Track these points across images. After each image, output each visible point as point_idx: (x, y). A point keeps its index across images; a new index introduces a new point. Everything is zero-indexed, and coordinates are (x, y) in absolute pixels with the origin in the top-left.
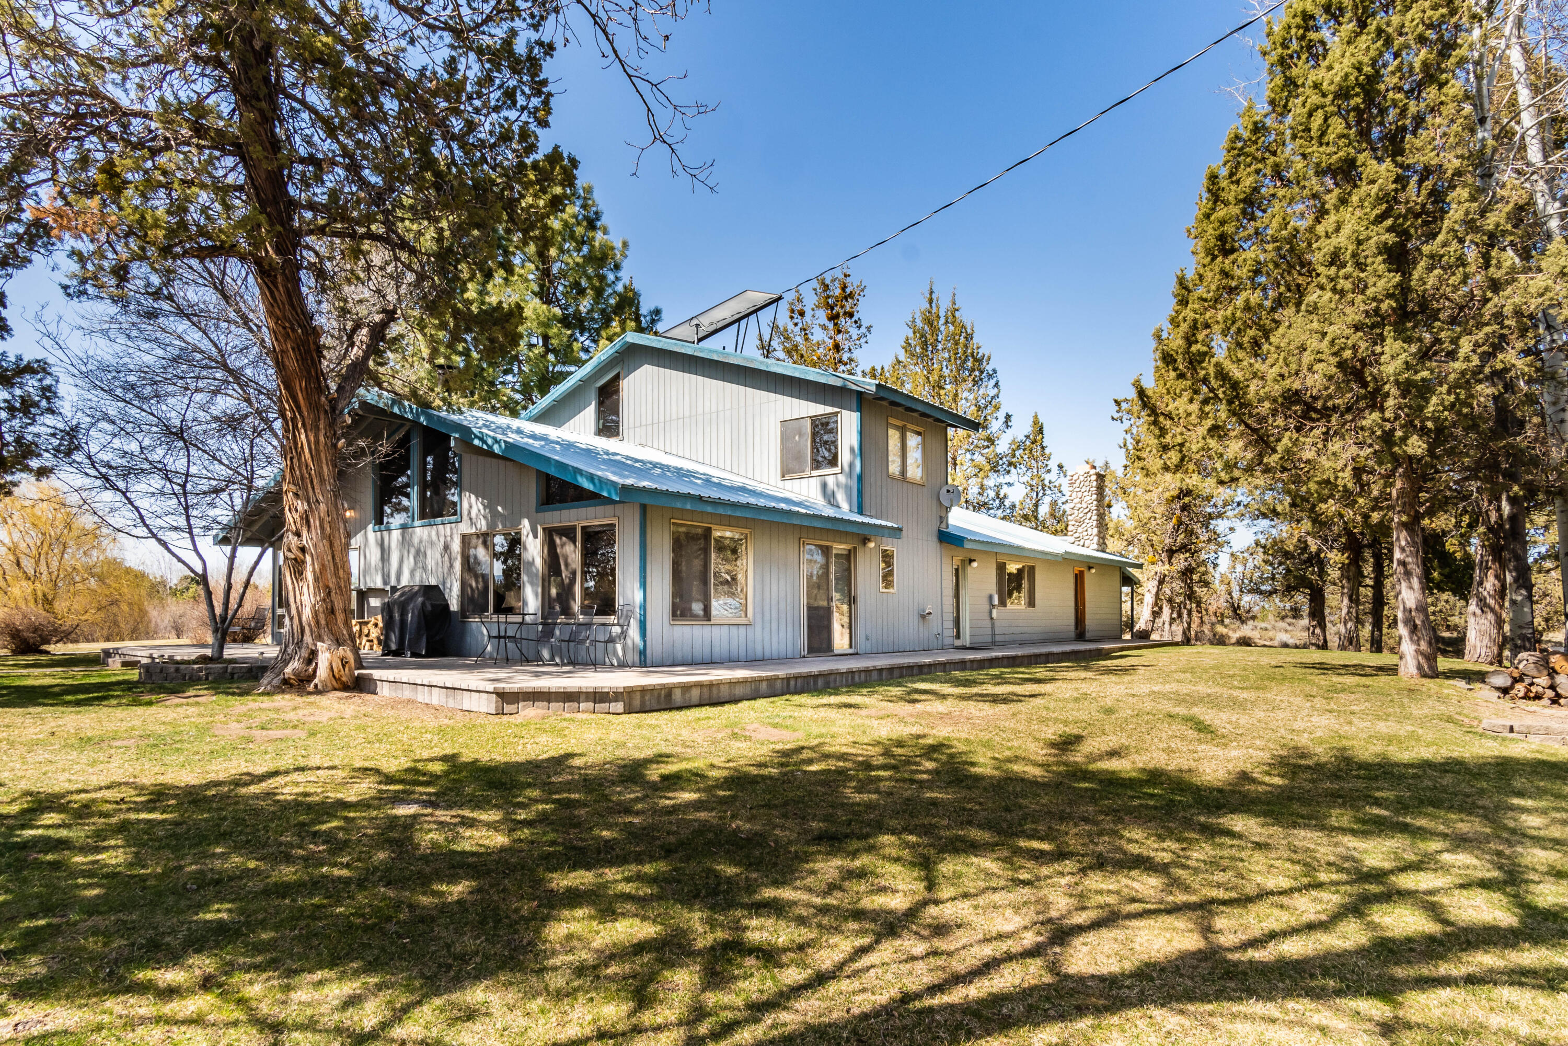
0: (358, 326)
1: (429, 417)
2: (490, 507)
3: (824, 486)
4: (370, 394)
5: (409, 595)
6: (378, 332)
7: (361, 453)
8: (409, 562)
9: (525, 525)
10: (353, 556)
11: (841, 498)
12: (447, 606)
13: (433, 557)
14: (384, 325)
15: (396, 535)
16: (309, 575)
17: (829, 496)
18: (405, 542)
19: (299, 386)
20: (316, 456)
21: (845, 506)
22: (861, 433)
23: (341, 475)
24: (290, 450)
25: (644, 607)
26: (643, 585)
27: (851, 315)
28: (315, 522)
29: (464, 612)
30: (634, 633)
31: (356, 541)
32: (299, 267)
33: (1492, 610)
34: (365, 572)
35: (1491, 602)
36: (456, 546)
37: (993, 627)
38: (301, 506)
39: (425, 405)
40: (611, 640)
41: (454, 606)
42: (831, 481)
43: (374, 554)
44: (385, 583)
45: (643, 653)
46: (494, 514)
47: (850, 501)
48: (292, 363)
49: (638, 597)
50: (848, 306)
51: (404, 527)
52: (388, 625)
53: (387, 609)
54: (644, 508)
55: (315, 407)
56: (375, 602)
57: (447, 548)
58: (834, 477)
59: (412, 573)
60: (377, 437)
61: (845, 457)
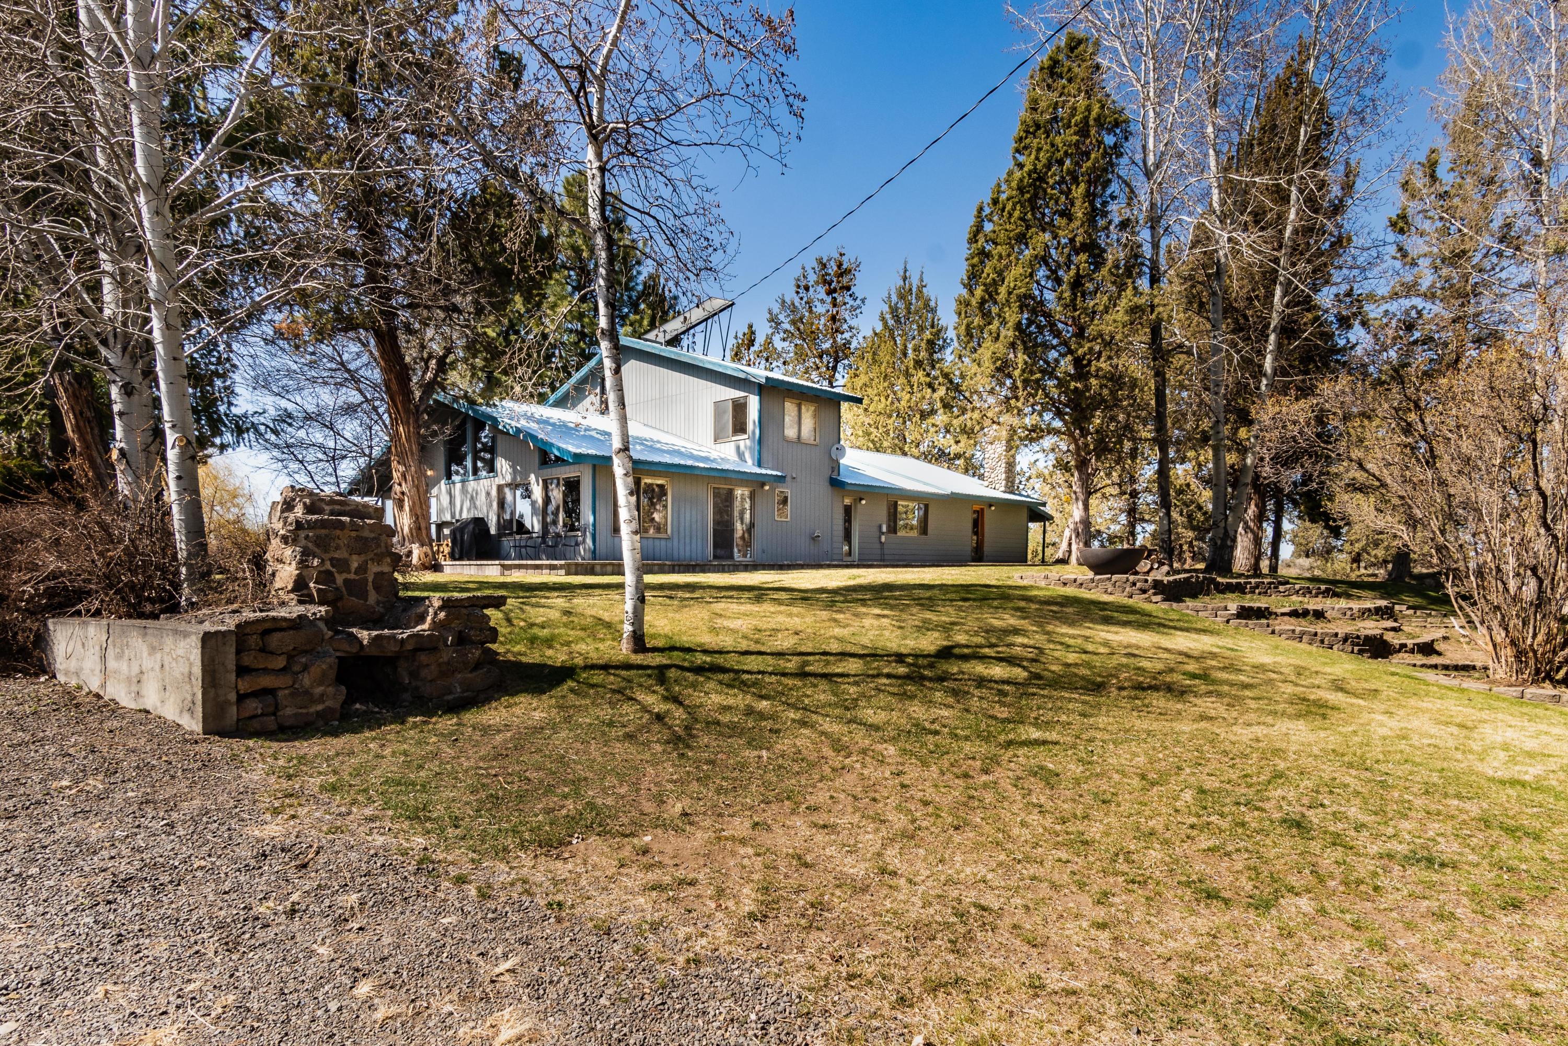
0: (430, 356)
1: (475, 411)
2: (513, 467)
3: (738, 448)
4: (440, 397)
5: (466, 523)
6: (441, 362)
7: (434, 434)
8: (467, 504)
9: (532, 477)
10: (433, 501)
11: (747, 456)
12: (488, 530)
13: (481, 500)
14: (445, 356)
15: (458, 486)
16: (407, 508)
17: (740, 455)
18: (464, 491)
19: (399, 399)
20: (408, 439)
21: (750, 462)
22: (760, 412)
23: (423, 449)
24: (395, 437)
25: (594, 525)
26: (594, 513)
27: (848, 288)
28: (409, 478)
29: (500, 535)
30: (589, 541)
31: (434, 491)
32: (396, 329)
33: (1252, 531)
34: (440, 511)
35: (1251, 524)
36: (494, 493)
37: (882, 549)
38: (402, 468)
39: (472, 402)
40: (577, 544)
41: (493, 531)
42: (742, 444)
43: (445, 500)
44: (453, 516)
45: (594, 552)
46: (515, 471)
47: (753, 457)
48: (395, 387)
49: (591, 519)
50: (845, 280)
51: (463, 482)
52: (454, 542)
53: (453, 533)
54: (594, 467)
55: (407, 411)
56: (446, 531)
57: (488, 494)
58: (744, 441)
59: (469, 510)
60: (444, 424)
61: (750, 427)
